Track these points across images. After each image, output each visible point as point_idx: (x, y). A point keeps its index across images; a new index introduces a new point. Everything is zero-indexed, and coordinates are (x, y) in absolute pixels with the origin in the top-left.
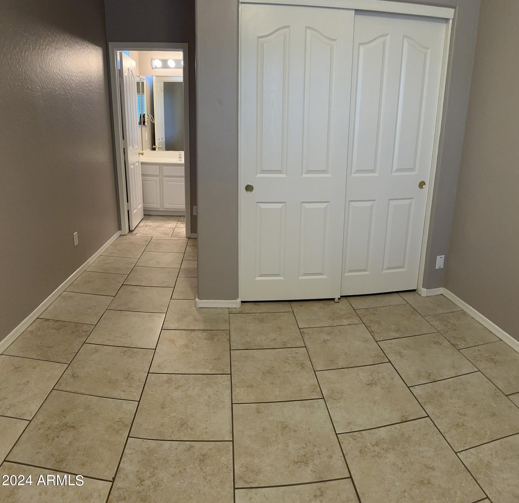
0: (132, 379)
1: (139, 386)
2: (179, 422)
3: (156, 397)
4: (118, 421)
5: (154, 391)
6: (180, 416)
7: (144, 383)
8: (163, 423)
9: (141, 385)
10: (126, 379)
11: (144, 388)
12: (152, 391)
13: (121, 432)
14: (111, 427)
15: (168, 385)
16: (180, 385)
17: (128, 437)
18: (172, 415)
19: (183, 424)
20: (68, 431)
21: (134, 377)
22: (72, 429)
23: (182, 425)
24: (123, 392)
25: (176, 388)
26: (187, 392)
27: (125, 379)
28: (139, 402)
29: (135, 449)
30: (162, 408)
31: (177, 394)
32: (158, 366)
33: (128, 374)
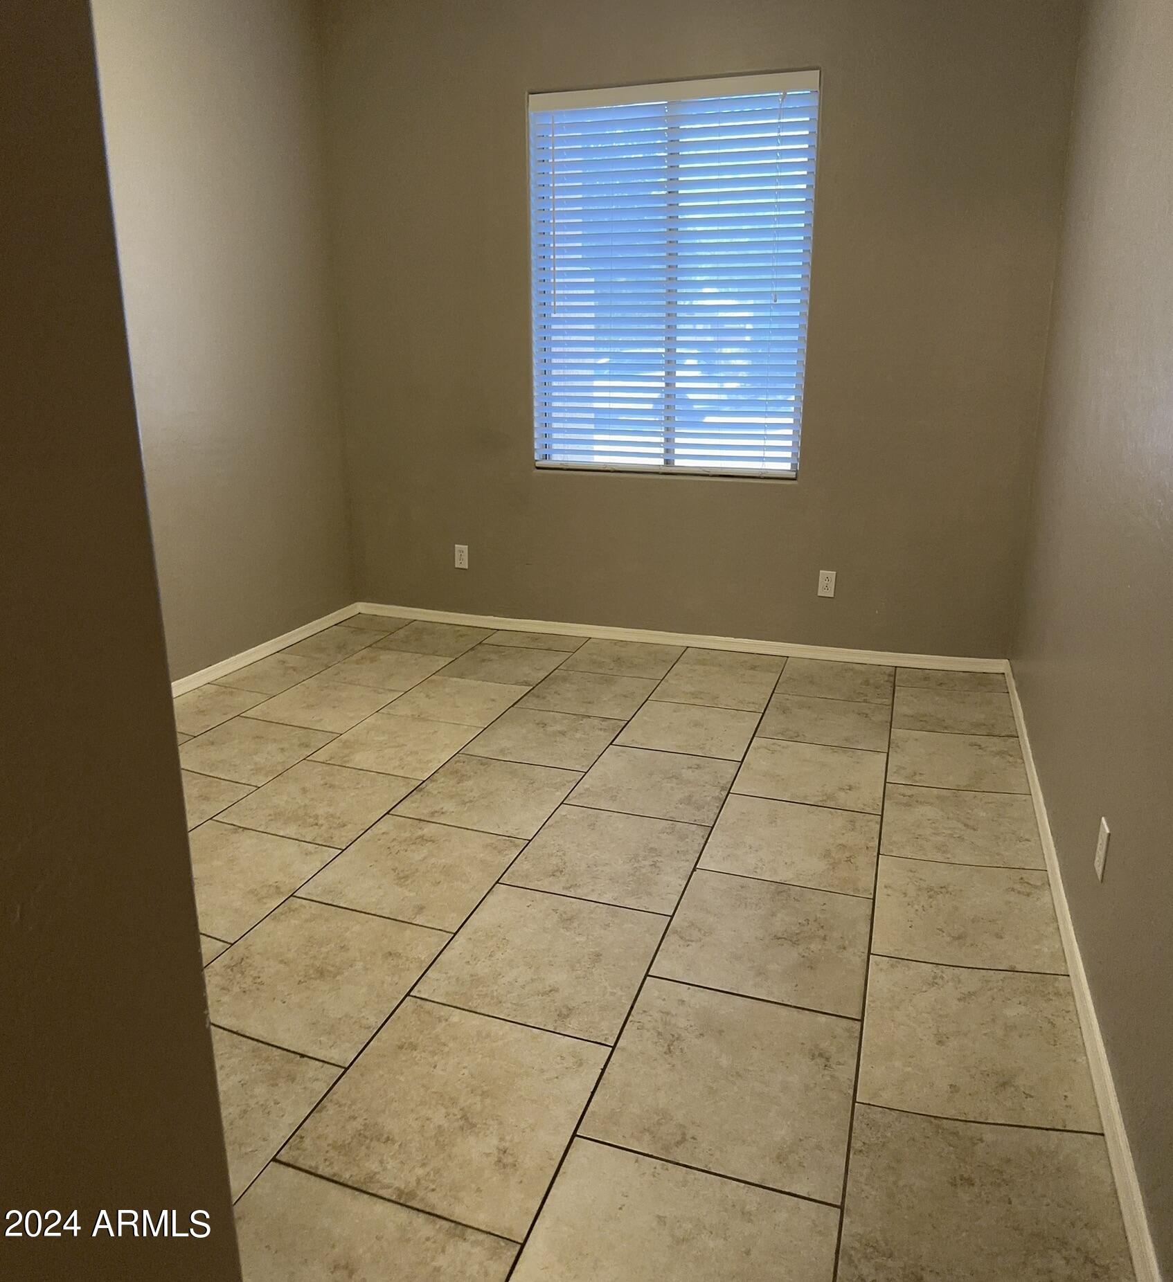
0: (659, 1034)
1: (644, 1011)
2: (575, 924)
3: (606, 980)
4: (692, 941)
5: (608, 994)
6: (568, 934)
7: (630, 1018)
8: (605, 929)
9: (638, 1013)
10: (676, 1036)
11: (632, 1008)
12: (613, 994)
13: (686, 924)
14: (705, 933)
15: (572, 1004)
16: (542, 996)
17: (672, 917)
18: (583, 939)
19: (567, 921)
20: (785, 931)
21: (655, 1040)
22: (779, 935)
23: (570, 919)
24: (684, 1001)
25: (557, 990)
26: (534, 977)
27: (680, 1035)
28: (647, 975)
29: (662, 899)
30: (598, 955)
31: (558, 977)
32: (581, 1065)
33: (670, 1052)
